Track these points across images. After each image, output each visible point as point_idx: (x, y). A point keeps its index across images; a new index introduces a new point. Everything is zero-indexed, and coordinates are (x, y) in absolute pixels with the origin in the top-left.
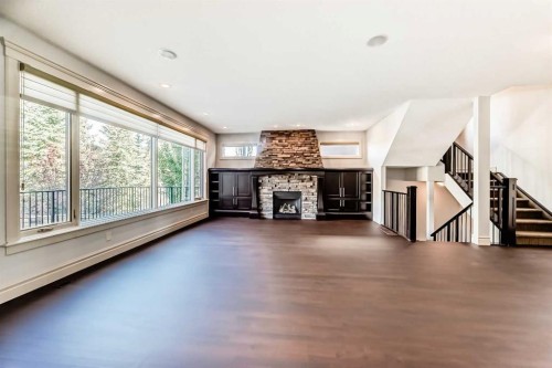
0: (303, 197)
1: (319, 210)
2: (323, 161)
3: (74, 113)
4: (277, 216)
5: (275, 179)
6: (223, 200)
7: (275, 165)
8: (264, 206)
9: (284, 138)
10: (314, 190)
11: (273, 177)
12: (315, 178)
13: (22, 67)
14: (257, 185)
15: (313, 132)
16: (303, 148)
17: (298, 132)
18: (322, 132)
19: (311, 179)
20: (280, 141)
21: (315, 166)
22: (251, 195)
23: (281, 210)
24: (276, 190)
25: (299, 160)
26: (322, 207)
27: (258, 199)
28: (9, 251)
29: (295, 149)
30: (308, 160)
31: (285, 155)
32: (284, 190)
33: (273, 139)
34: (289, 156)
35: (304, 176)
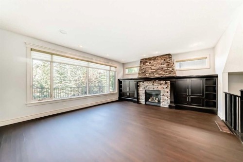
0: (162, 94)
1: (171, 102)
2: (177, 72)
3: (51, 62)
4: (147, 103)
5: (146, 83)
6: (123, 93)
7: (148, 76)
8: (141, 97)
9: (152, 61)
10: (168, 90)
11: (145, 82)
12: (169, 82)
13: (32, 50)
14: (137, 86)
15: (169, 55)
16: (163, 66)
17: (160, 56)
18: (176, 55)
19: (166, 83)
20: (150, 63)
21: (171, 75)
22: (134, 92)
23: (150, 100)
24: (146, 89)
25: (160, 73)
26: (173, 100)
27: (138, 94)
28: (28, 105)
29: (158, 67)
30: (166, 72)
31: (152, 71)
32: (151, 89)
33: (146, 62)
34: (155, 71)
35: (162, 82)
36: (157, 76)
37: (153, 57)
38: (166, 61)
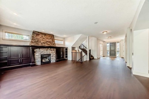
0: (51, 55)
1: (56, 59)
2: (56, 45)
4: (42, 63)
7: (40, 45)
8: (37, 61)
9: (43, 36)
10: (55, 53)
11: (41, 49)
15: (53, 35)
16: (50, 40)
19: (54, 50)
21: (54, 46)
24: (42, 54)
25: (49, 44)
27: (34, 58)
29: (48, 40)
30: (52, 44)
31: (44, 42)
32: (45, 54)
33: (39, 35)
34: (45, 42)
35: (52, 49)
36: (47, 45)
37: (44, 33)
38: (51, 38)
